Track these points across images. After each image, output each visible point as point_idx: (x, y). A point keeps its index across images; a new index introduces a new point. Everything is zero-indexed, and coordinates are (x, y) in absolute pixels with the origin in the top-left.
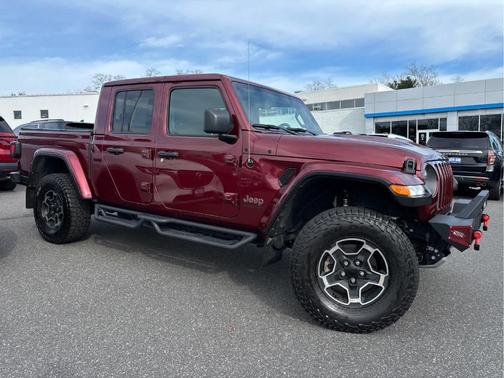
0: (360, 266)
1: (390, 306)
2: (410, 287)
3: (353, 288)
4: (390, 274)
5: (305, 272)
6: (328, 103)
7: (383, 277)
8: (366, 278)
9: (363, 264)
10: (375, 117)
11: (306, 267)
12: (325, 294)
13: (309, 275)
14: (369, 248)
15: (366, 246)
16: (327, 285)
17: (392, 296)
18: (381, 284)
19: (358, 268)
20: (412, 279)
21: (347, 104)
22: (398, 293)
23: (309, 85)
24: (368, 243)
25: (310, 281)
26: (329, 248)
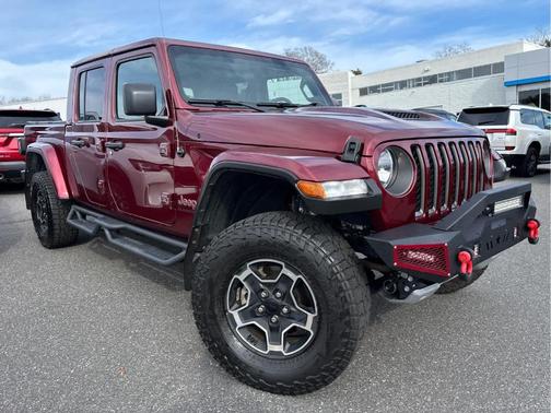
0: (282, 298)
1: (317, 362)
2: (345, 335)
3: (275, 329)
4: (320, 314)
5: (208, 304)
6: (456, 72)
7: (310, 317)
8: (290, 317)
9: (285, 296)
11: (209, 297)
12: (238, 337)
13: (212, 308)
14: (290, 274)
15: (286, 271)
16: (240, 323)
17: (320, 347)
18: (308, 327)
19: (279, 301)
20: (348, 324)
21: (481, 71)
22: (328, 344)
23: (438, 52)
24: (288, 267)
25: (214, 317)
26: (239, 272)
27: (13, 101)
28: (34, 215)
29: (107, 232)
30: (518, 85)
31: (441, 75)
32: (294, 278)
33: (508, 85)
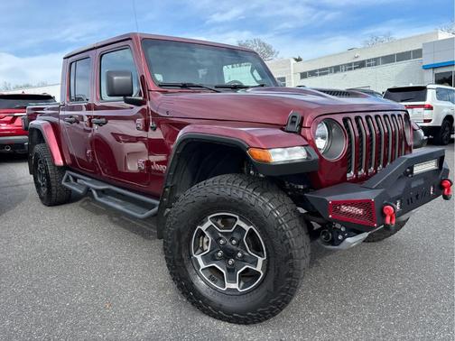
0: (237, 245)
1: (266, 297)
2: (289, 275)
3: (231, 270)
4: (268, 257)
5: (176, 250)
6: (383, 57)
7: (260, 260)
8: (243, 259)
9: (240, 243)
10: (434, 67)
11: (177, 244)
12: (201, 277)
13: (179, 252)
14: (243, 225)
15: (240, 223)
16: (203, 265)
17: (269, 284)
18: (259, 269)
19: (235, 247)
20: (291, 265)
21: (403, 57)
22: (275, 282)
23: (366, 41)
24: (242, 219)
25: (181, 260)
26: (202, 224)
27: (17, 87)
28: (35, 179)
29: (94, 192)
30: (434, 68)
31: (369, 61)
32: (247, 228)
33: (426, 68)
